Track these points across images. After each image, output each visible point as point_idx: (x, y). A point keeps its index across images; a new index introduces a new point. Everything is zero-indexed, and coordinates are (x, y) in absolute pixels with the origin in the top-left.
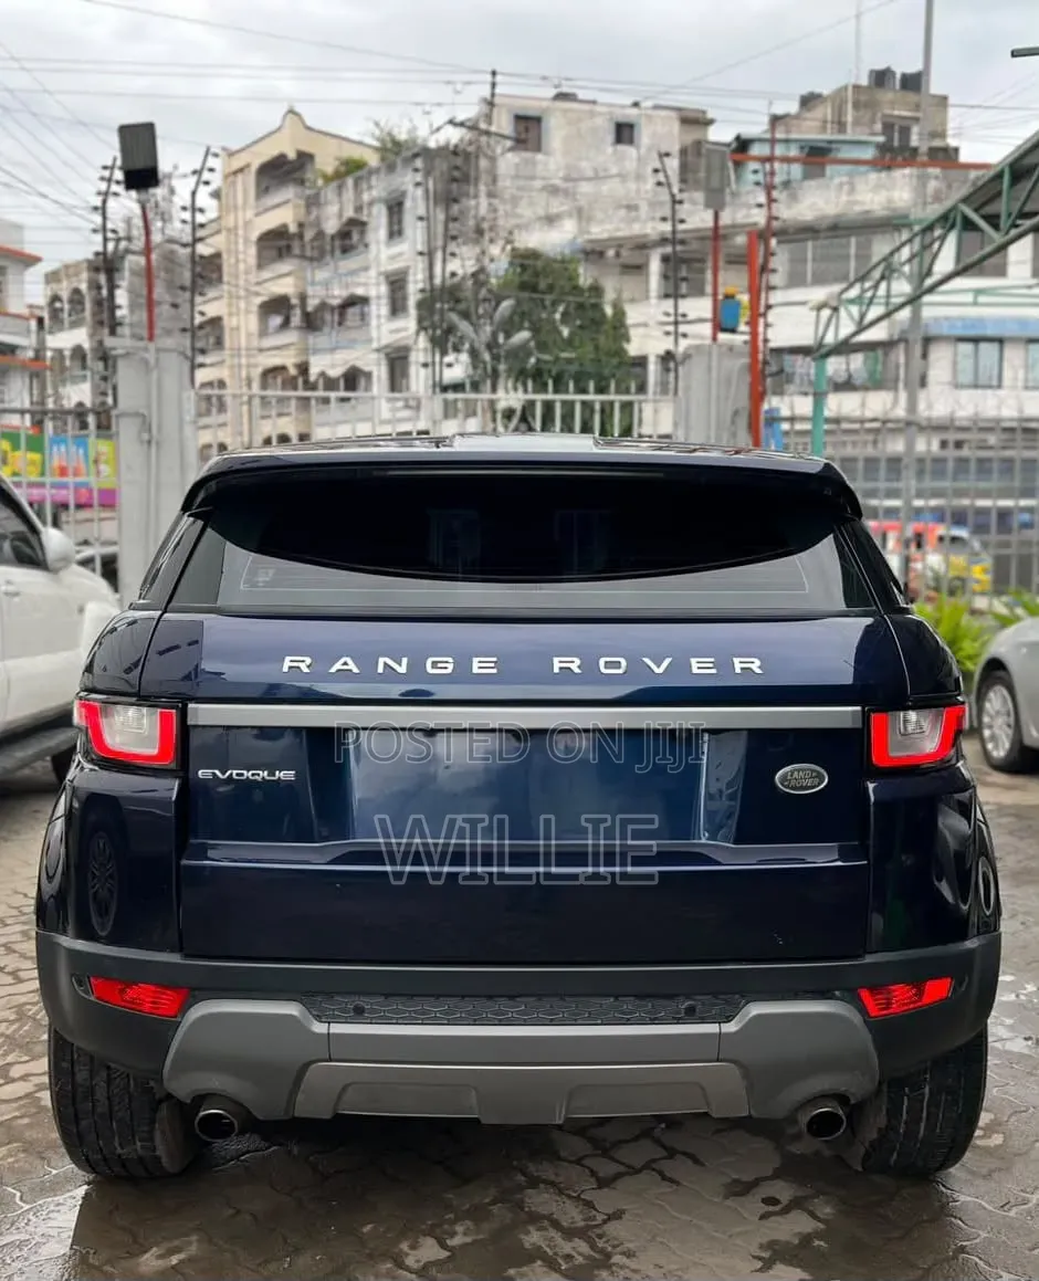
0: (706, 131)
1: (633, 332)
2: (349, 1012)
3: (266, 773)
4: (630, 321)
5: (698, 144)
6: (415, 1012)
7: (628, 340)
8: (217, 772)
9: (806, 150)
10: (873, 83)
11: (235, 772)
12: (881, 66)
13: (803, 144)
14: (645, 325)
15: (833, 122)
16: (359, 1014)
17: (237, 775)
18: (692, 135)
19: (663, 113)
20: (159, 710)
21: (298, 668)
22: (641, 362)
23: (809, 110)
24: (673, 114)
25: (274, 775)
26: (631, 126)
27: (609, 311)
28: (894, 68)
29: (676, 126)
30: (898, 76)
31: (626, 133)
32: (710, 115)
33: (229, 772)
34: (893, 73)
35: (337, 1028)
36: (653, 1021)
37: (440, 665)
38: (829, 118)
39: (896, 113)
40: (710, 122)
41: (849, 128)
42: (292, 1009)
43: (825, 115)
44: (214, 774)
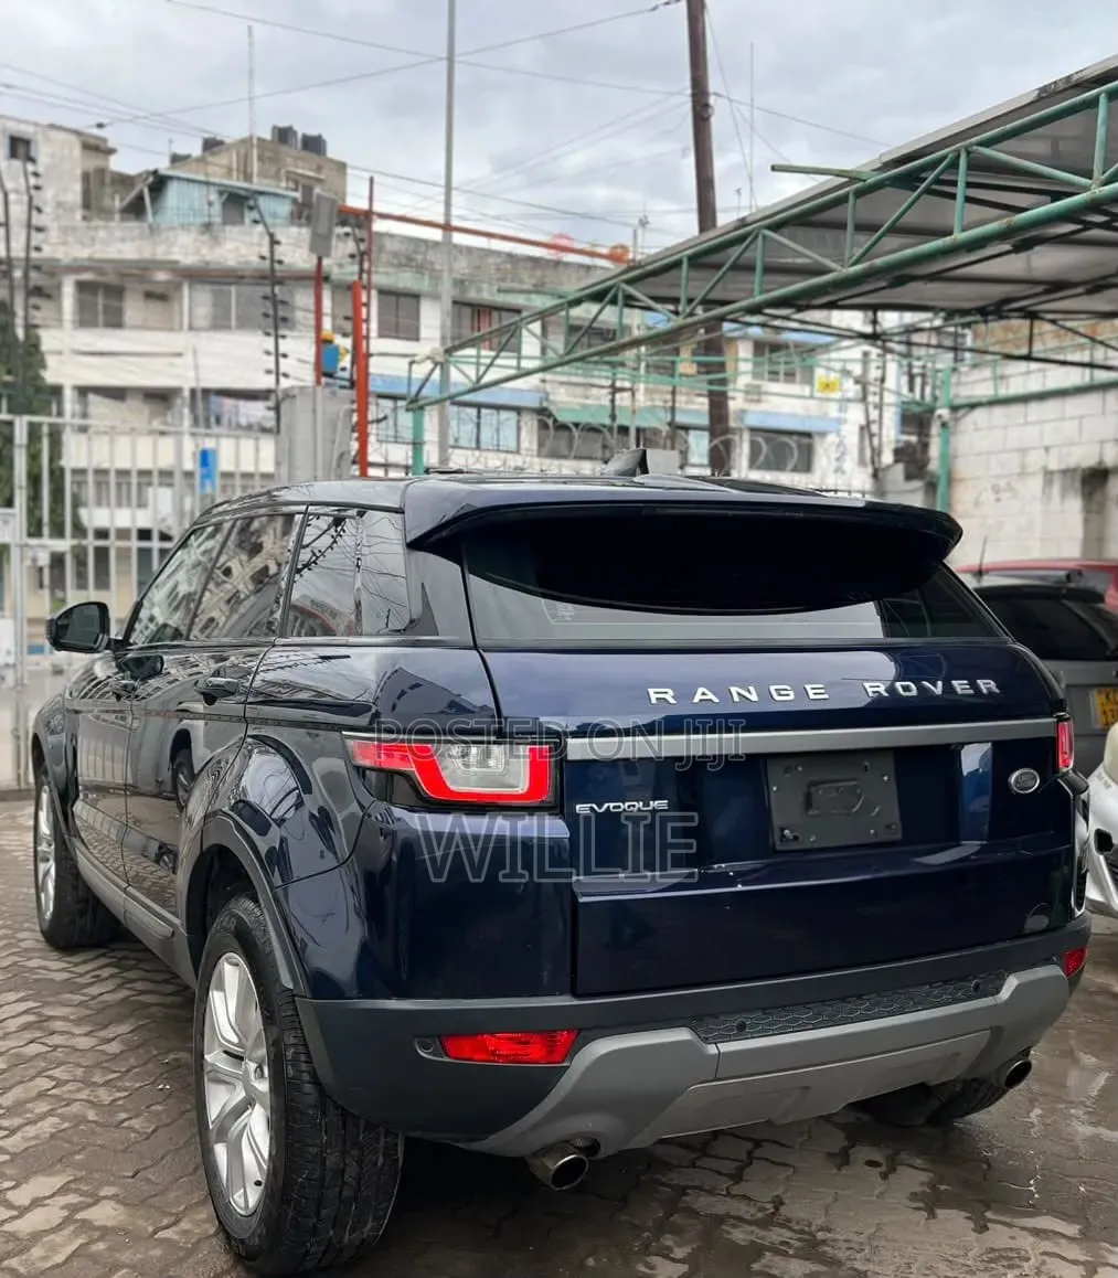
0: (107, 160)
1: (51, 361)
2: (733, 1030)
3: (641, 803)
4: (45, 347)
5: (102, 172)
6: (807, 1018)
7: (43, 365)
8: (594, 806)
9: (225, 196)
10: (276, 139)
11: (612, 805)
12: (283, 124)
13: (222, 188)
14: (60, 353)
15: (238, 170)
16: (741, 1031)
17: (614, 807)
18: (94, 162)
19: (61, 136)
20: (528, 747)
21: (664, 699)
22: (57, 391)
23: (213, 154)
24: (73, 138)
25: (649, 805)
26: (27, 143)
27: (20, 333)
28: (295, 128)
29: (77, 151)
30: (300, 136)
31: (21, 150)
32: (111, 144)
33: (606, 805)
34: (295, 133)
35: (726, 1047)
36: (956, 1001)
37: (783, 692)
38: (235, 166)
39: (300, 171)
40: (111, 151)
41: (255, 179)
42: (682, 1035)
43: (231, 162)
44: (592, 809)
